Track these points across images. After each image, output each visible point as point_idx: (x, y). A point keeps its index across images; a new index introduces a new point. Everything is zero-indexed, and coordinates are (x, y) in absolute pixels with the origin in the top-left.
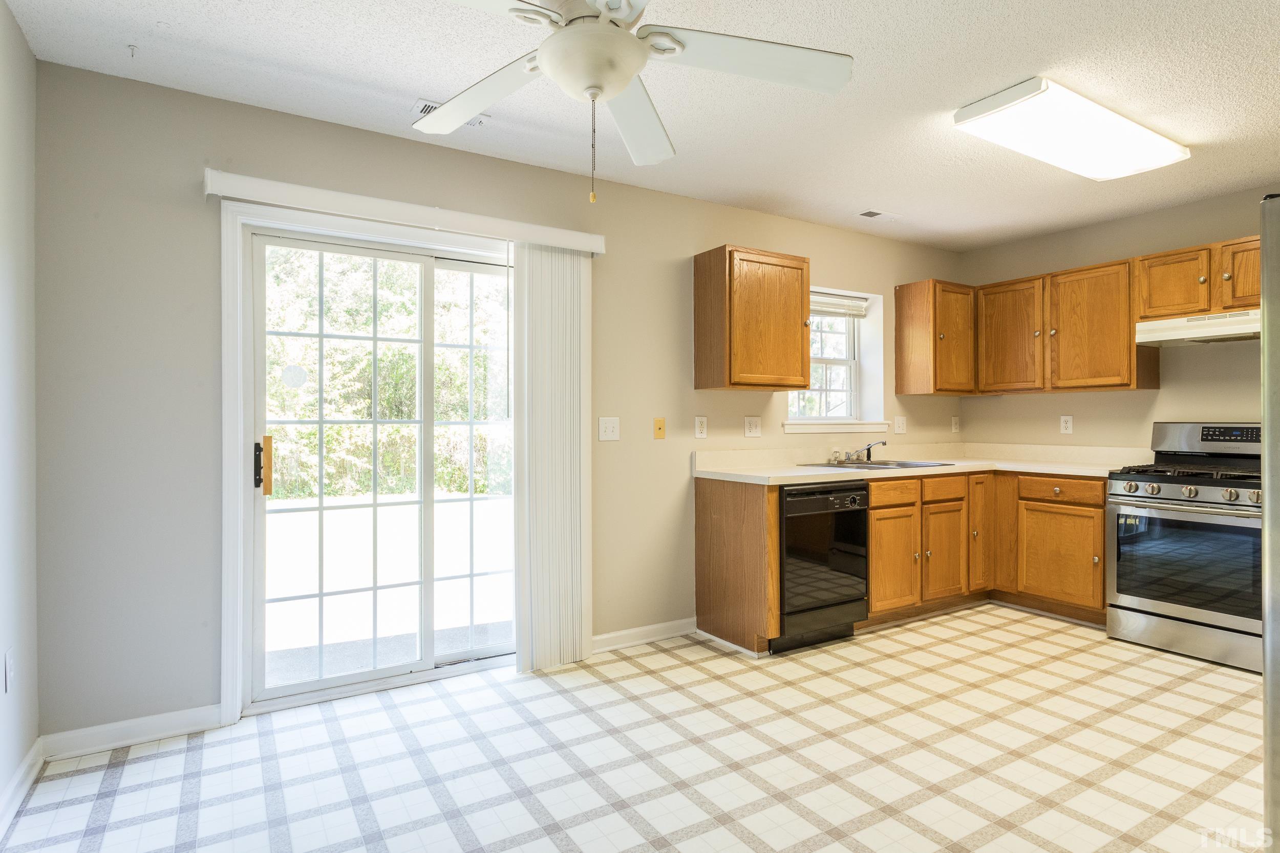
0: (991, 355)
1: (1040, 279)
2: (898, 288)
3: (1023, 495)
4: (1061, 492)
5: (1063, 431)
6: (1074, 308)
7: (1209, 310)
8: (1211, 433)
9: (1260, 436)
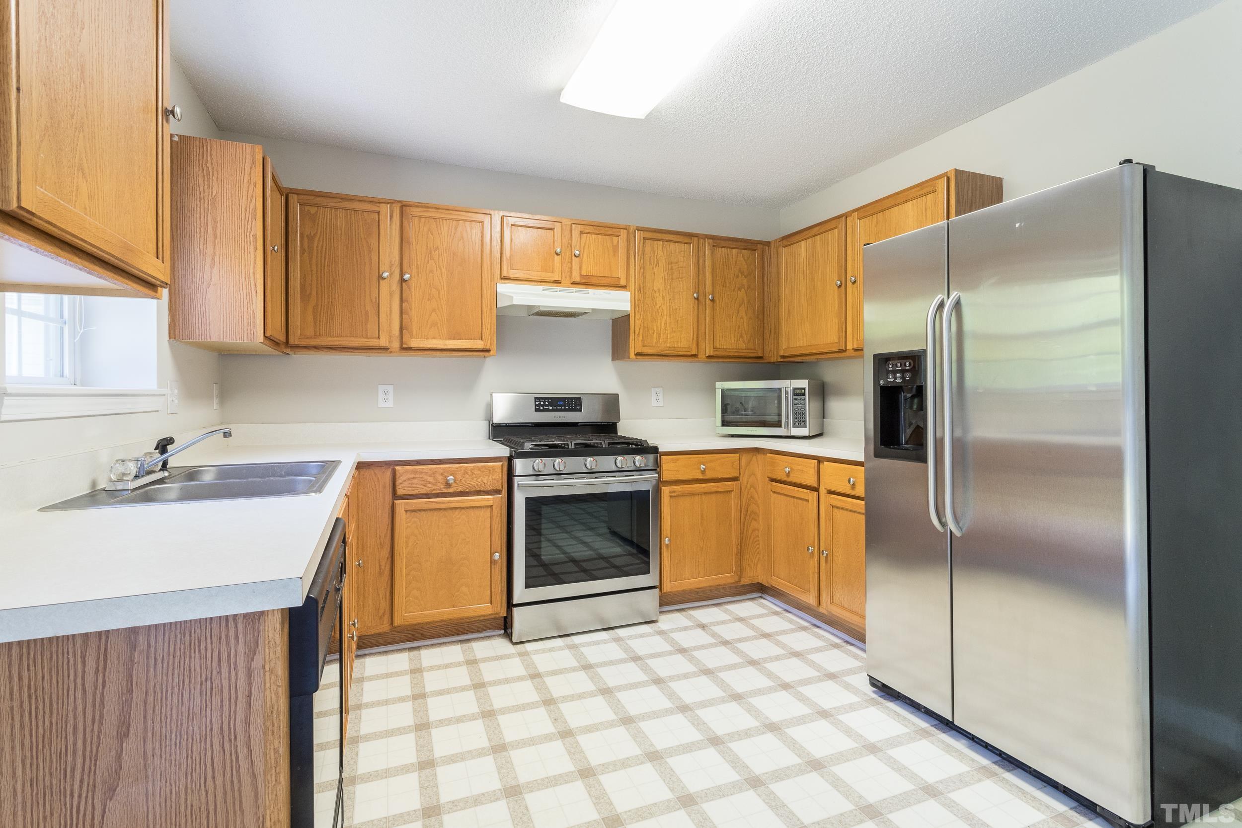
0: (310, 294)
1: (388, 203)
2: (176, 139)
3: (400, 492)
4: (455, 480)
5: (381, 404)
6: (431, 251)
7: (560, 283)
8: (542, 403)
9: (578, 405)
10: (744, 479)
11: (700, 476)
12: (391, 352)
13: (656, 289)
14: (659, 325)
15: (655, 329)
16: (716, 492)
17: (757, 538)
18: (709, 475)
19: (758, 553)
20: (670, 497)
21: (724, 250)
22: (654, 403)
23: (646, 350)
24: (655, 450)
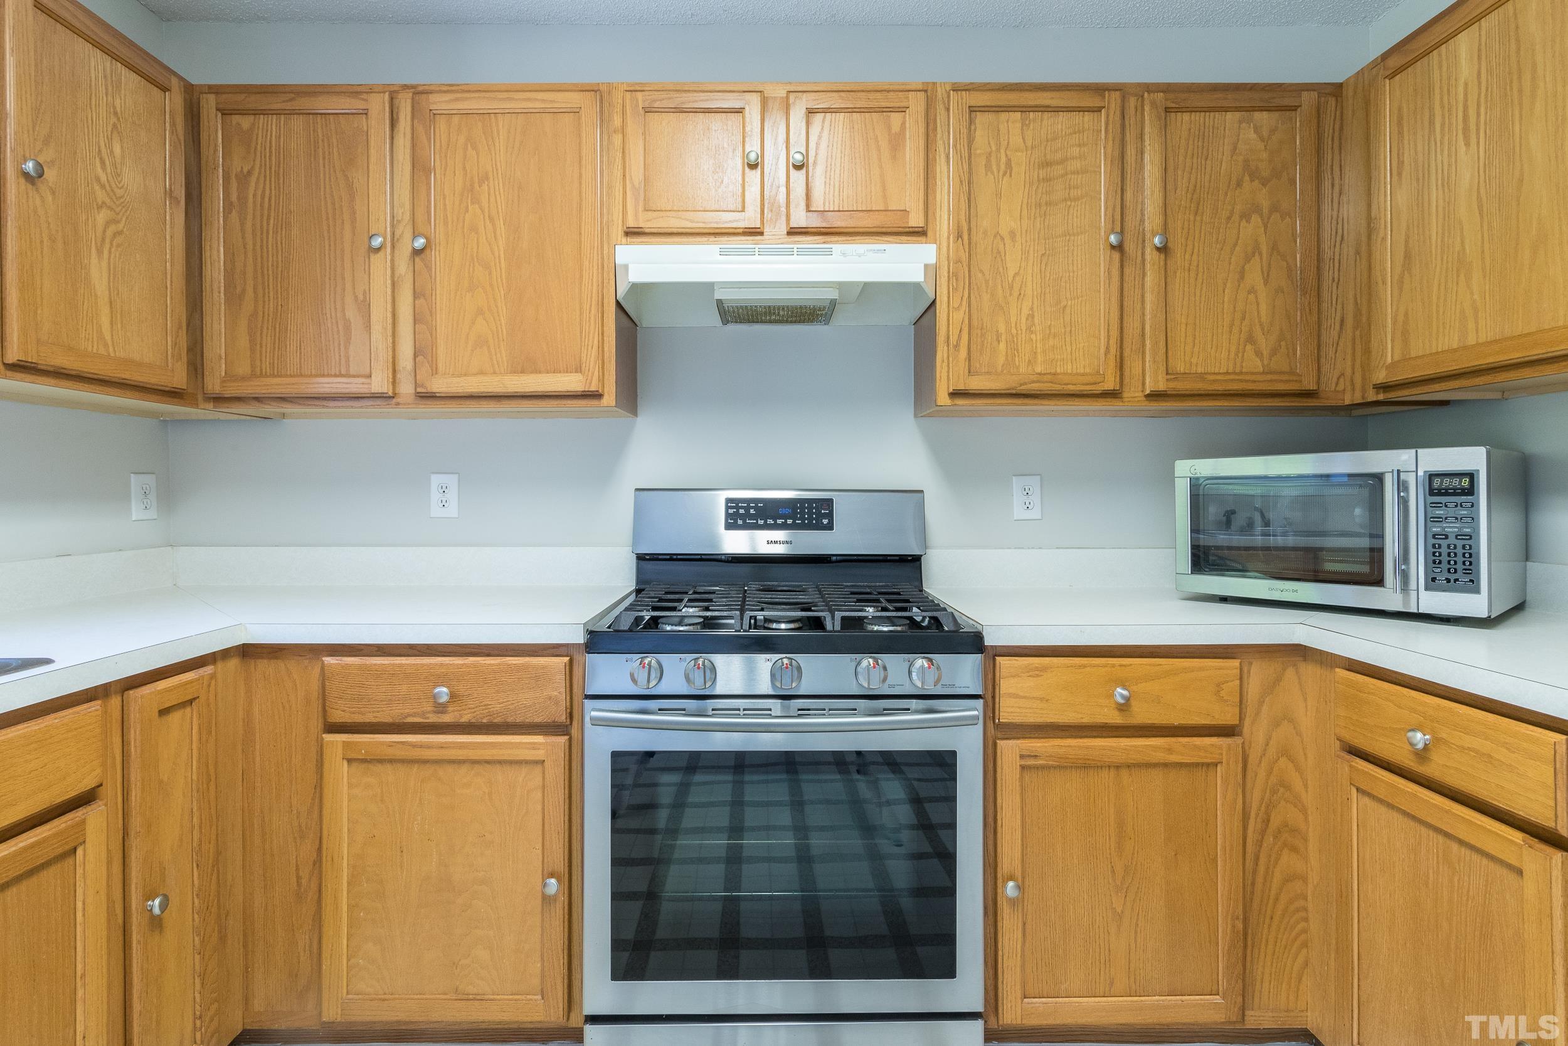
0: (244, 291)
1: (384, 93)
3: (339, 715)
4: (453, 696)
5: (436, 511)
6: (472, 185)
7: (762, 234)
8: (742, 511)
9: (825, 516)
10: (1256, 732)
11: (1116, 719)
12: (398, 404)
13: (1004, 232)
14: (1013, 319)
15: (1002, 328)
16: (1166, 765)
17: (1302, 903)
18: (1142, 715)
19: (1305, 945)
20: (1023, 767)
21: (1197, 117)
22: (1019, 512)
23: (976, 384)
24: (973, 642)
